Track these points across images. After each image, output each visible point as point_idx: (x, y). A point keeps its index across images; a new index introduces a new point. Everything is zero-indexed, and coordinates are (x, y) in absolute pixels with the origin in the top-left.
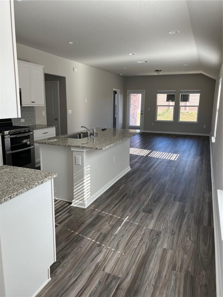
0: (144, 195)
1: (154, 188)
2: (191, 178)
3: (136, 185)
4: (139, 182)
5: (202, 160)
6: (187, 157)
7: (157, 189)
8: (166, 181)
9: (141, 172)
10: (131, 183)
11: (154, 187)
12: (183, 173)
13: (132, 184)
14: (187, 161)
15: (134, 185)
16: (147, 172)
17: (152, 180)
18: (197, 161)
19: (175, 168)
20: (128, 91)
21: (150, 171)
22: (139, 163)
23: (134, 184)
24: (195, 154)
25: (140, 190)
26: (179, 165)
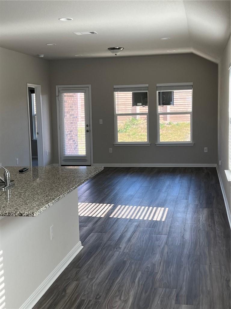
0: (117, 299)
1: (134, 282)
2: (198, 253)
3: (98, 281)
4: (103, 273)
5: (211, 215)
6: (184, 212)
7: (141, 283)
8: (154, 265)
9: (104, 252)
10: (87, 277)
11: (135, 279)
12: (183, 244)
13: (92, 279)
14: (186, 219)
15: (94, 280)
16: (115, 250)
17: (128, 265)
18: (204, 219)
19: (167, 236)
20: (57, 87)
21: (120, 248)
22: (97, 232)
23: (94, 278)
24: (197, 205)
25: (109, 290)
26: (173, 229)
